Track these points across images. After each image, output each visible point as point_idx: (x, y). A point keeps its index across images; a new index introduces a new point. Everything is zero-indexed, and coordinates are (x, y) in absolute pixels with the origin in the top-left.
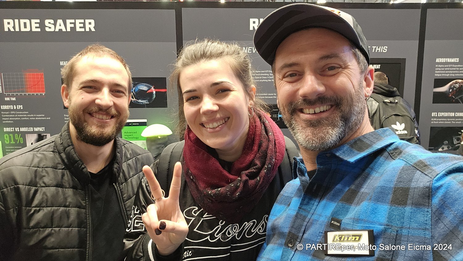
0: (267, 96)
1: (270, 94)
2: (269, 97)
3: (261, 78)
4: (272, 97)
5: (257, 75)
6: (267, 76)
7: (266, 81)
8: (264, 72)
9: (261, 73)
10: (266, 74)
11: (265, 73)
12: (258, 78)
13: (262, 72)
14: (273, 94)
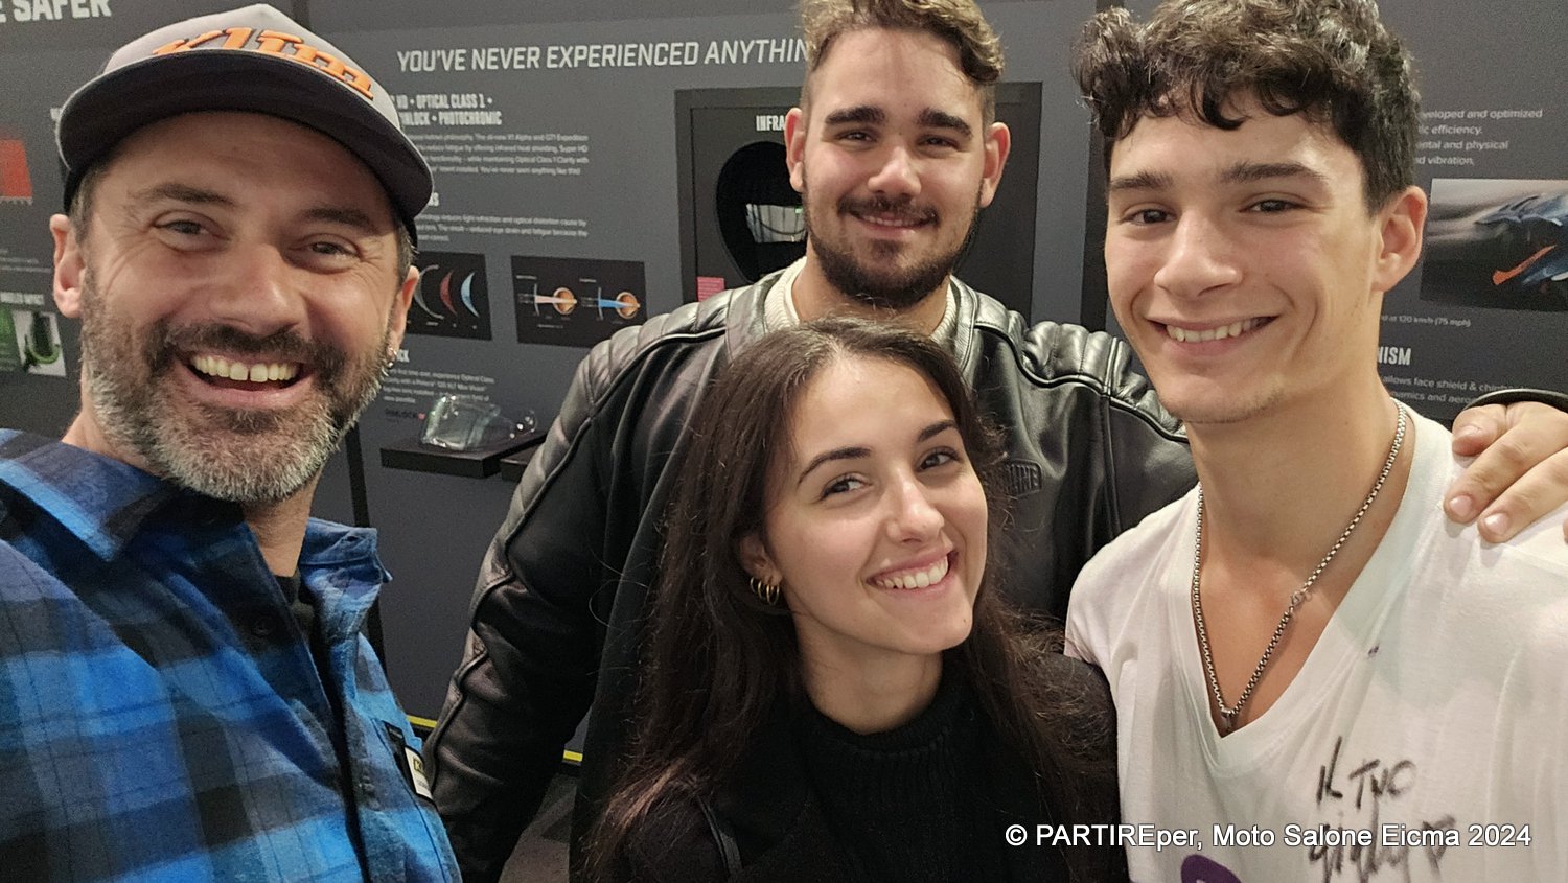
0: (558, 227)
1: (566, 223)
2: (566, 233)
3: (533, 160)
4: (573, 233)
5: (521, 149)
6: (550, 154)
7: (550, 174)
8: (541, 138)
9: (532, 143)
10: (547, 149)
11: (545, 143)
12: (525, 160)
13: (536, 138)
14: (574, 223)
